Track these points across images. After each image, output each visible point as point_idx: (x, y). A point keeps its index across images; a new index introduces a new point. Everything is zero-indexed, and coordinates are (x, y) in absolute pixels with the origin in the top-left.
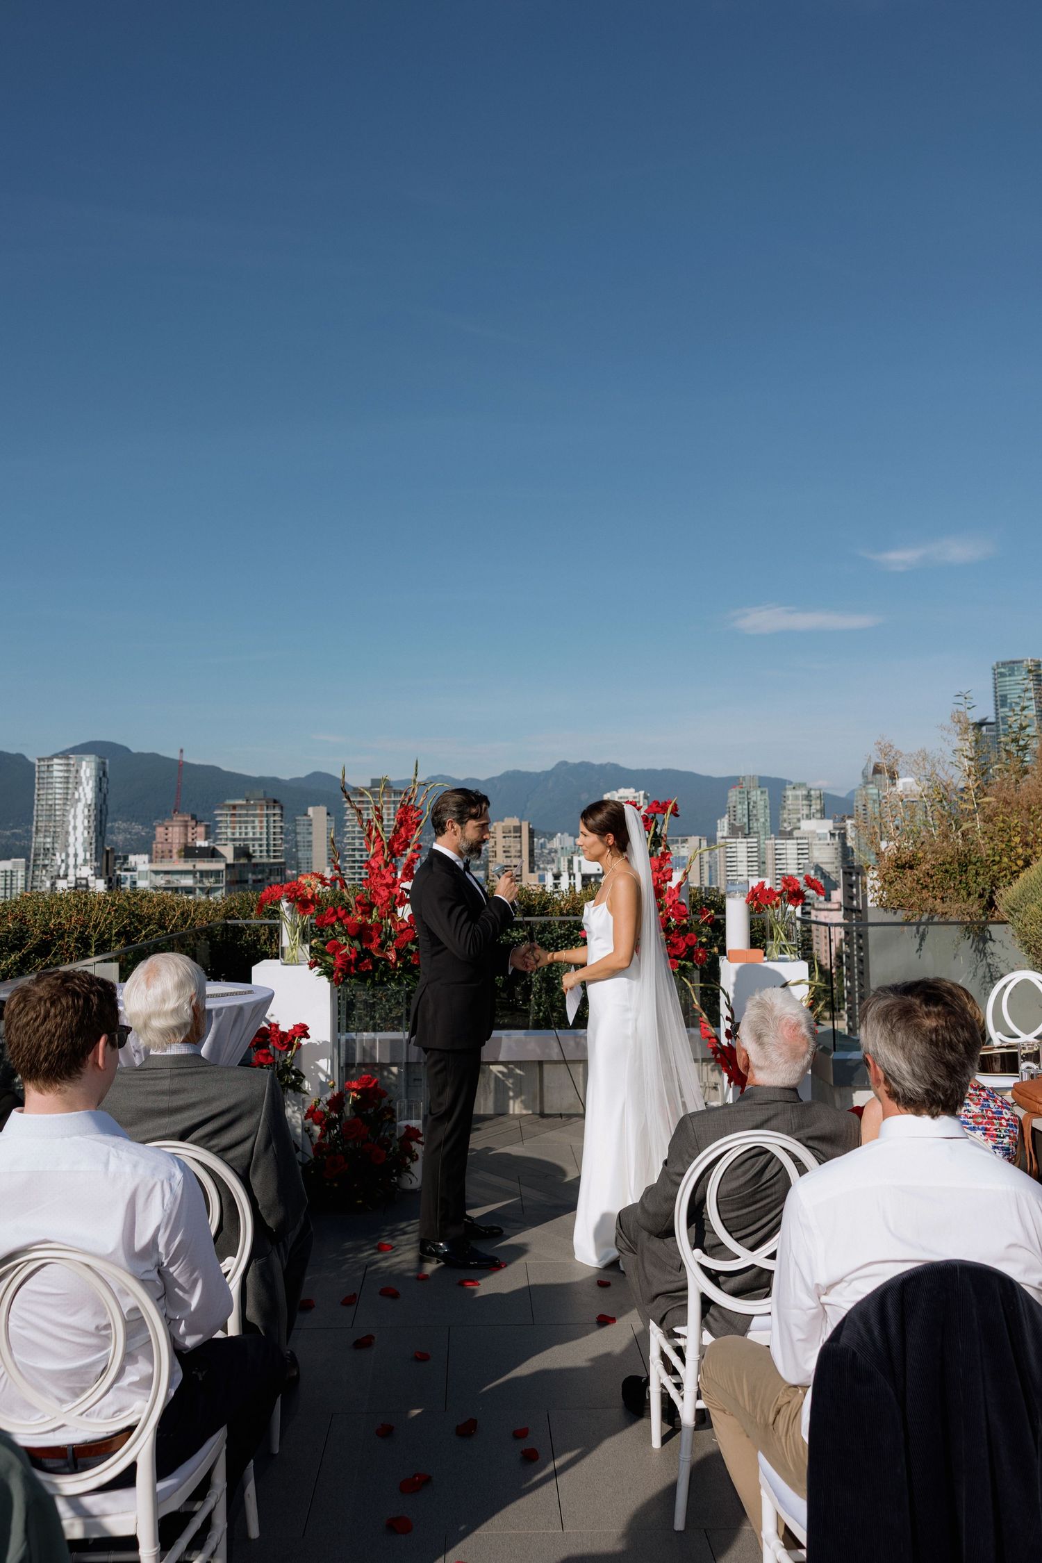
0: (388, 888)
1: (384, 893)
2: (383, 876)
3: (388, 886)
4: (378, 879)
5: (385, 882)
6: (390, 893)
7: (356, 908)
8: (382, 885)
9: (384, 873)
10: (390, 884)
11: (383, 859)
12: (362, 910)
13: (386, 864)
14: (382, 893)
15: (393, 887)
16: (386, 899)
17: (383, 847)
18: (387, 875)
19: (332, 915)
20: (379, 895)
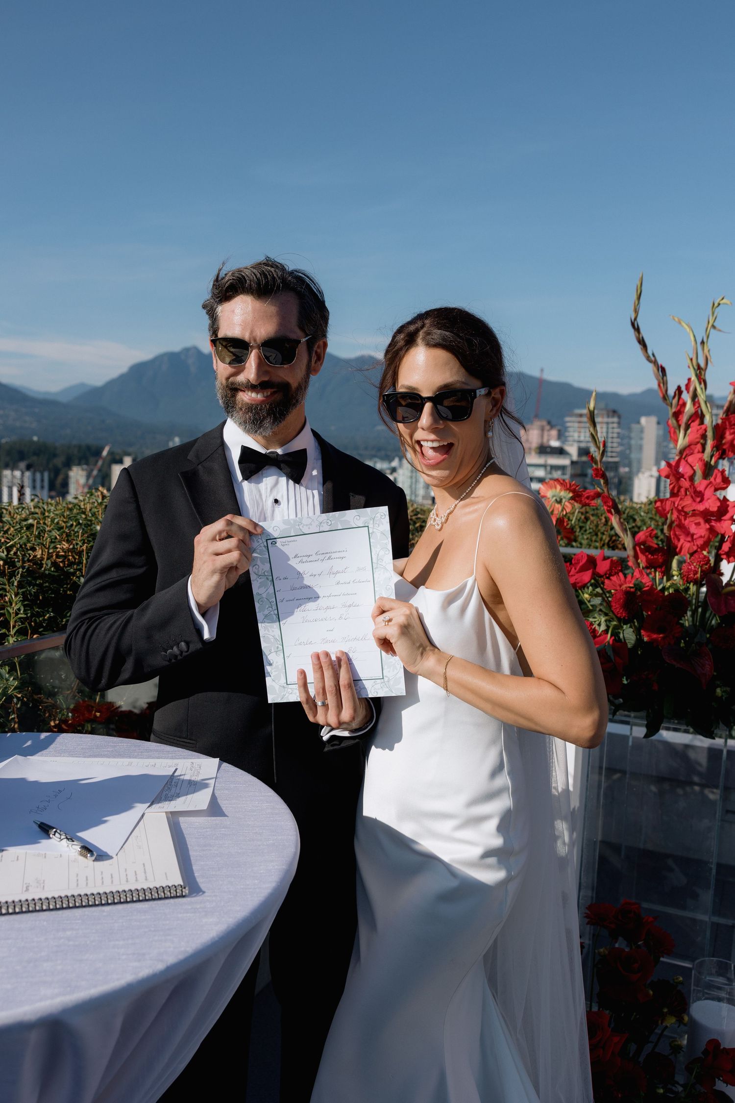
0: (707, 521)
1: (700, 530)
2: (699, 496)
3: (706, 515)
4: (688, 501)
5: (701, 507)
6: (712, 530)
7: (636, 557)
8: (695, 513)
9: (701, 488)
10: (712, 514)
11: (701, 460)
12: (648, 560)
13: (708, 470)
14: (693, 529)
15: (719, 520)
16: (700, 542)
17: (704, 436)
18: (708, 493)
19: (583, 569)
20: (688, 533)
